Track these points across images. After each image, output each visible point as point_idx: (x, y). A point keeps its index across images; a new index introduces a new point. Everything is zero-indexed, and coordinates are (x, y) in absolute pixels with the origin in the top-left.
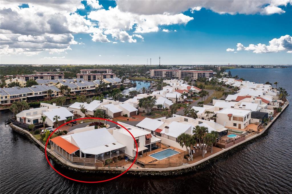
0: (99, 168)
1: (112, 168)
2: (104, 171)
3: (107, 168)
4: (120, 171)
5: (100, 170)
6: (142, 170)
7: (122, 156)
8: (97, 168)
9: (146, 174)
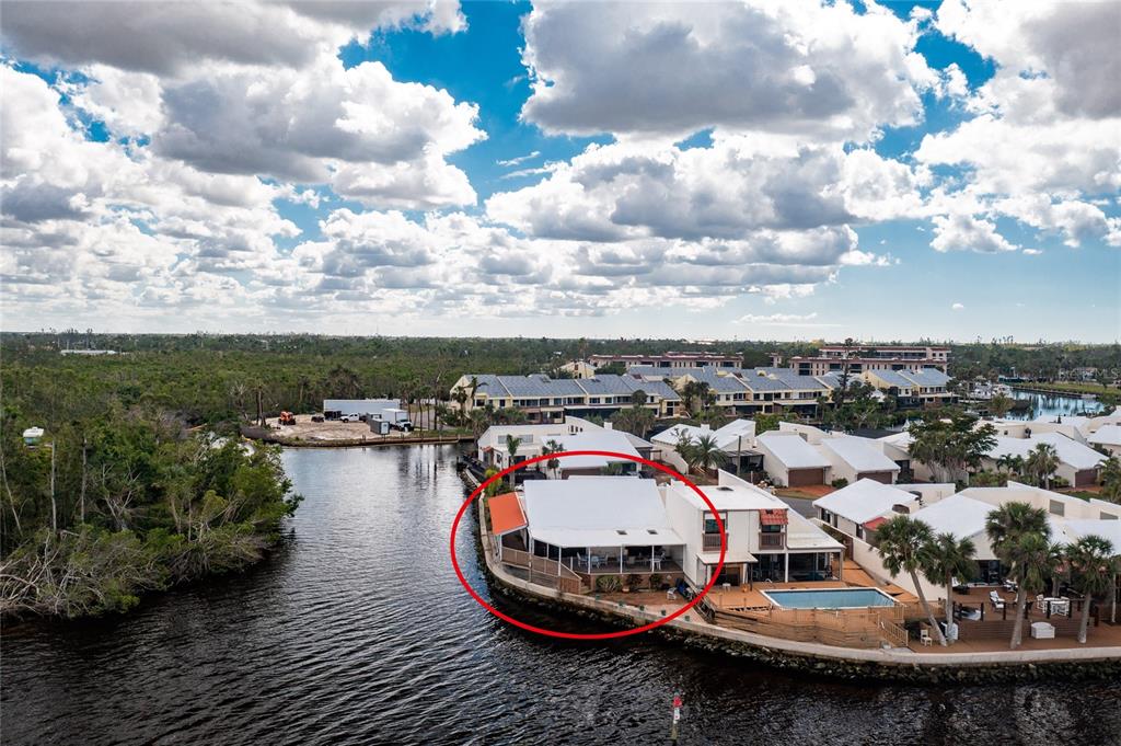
0: (569, 597)
1: (607, 604)
2: (581, 607)
3: (590, 601)
4: (630, 620)
5: (570, 604)
6: (700, 631)
7: (669, 577)
8: (561, 595)
9: (709, 646)
